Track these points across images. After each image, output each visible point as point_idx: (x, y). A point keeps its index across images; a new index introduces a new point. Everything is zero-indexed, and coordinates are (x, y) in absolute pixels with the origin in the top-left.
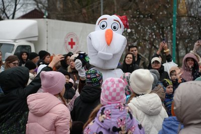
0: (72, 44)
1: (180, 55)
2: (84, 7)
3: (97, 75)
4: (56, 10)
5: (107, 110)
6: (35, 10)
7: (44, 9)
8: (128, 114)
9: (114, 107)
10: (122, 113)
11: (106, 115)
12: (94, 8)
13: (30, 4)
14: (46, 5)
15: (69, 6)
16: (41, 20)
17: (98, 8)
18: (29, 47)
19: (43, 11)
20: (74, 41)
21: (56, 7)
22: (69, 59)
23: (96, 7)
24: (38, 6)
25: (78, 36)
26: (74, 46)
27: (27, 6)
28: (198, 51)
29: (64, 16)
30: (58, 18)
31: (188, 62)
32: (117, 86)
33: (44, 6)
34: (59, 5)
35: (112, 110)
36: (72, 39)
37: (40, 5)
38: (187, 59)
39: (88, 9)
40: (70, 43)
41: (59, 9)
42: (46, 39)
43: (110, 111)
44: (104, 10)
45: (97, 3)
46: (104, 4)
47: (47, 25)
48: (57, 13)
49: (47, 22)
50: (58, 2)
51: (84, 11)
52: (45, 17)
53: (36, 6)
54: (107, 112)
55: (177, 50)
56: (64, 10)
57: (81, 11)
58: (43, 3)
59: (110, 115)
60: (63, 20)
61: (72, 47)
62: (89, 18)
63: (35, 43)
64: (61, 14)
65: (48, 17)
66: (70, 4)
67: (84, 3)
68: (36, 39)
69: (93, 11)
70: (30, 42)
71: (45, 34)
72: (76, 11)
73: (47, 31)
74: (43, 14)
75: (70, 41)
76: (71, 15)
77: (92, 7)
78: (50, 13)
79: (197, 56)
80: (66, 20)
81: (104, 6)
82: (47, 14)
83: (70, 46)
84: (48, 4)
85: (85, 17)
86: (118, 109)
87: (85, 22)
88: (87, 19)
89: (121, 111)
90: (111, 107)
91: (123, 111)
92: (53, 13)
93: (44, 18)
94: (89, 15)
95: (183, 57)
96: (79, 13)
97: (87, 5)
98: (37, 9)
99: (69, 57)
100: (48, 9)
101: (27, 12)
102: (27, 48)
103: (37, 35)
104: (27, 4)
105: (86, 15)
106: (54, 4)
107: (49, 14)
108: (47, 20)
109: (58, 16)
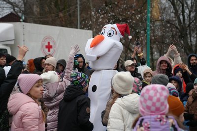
0: (49, 47)
1: (154, 58)
2: (61, 11)
3: (78, 78)
4: (33, 13)
5: (146, 123)
6: (12, 14)
7: (20, 12)
8: (171, 128)
9: (154, 120)
10: (163, 127)
11: (145, 128)
12: (71, 12)
13: (6, 8)
14: (23, 9)
15: (46, 10)
16: (18, 23)
17: (74, 12)
18: (6, 50)
19: (20, 14)
20: (51, 44)
21: (33, 10)
22: (44, 62)
23: (73, 11)
24: (14, 10)
25: (55, 39)
26: (51, 50)
27: (3, 10)
28: (171, 55)
29: (41, 20)
30: (35, 22)
31: (162, 65)
32: (161, 95)
33: (20, 10)
34: (36, 9)
35: (152, 123)
36: (49, 43)
37: (16, 8)
38: (161, 62)
39: (65, 13)
40: (47, 47)
41: (36, 13)
42: (23, 42)
43: (149, 123)
44: (80, 14)
45: (74, 7)
46: (80, 8)
47: (24, 28)
48: (34, 17)
49: (24, 25)
50: (35, 6)
51: (61, 15)
52: (21, 20)
53: (12, 10)
54: (146, 124)
55: (152, 54)
56: (41, 14)
57: (58, 15)
58: (19, 6)
59: (149, 128)
60: (40, 24)
61: (49, 51)
62: (66, 22)
63: (11, 46)
64: (39, 18)
65: (25, 21)
66: (47, 8)
67: (61, 7)
68: (12, 43)
69: (70, 15)
70: (7, 45)
71: (22, 38)
72: (53, 15)
73: (24, 35)
74: (20, 18)
75: (47, 44)
76: (48, 19)
77: (69, 11)
78: (27, 17)
79: (169, 59)
80: (43, 24)
81: (80, 10)
82: (23, 18)
83: (47, 50)
84: (24, 8)
85: (62, 20)
86: (159, 122)
87: (62, 26)
88: (64, 23)
89: (162, 125)
90: (150, 118)
91: (165, 124)
92: (30, 17)
93: (20, 22)
94: (66, 18)
95: (158, 59)
96: (56, 17)
97: (64, 9)
98: (14, 12)
99: (44, 60)
100: (24, 13)
101: (3, 16)
102: (3, 52)
103: (14, 38)
104: (3, 7)
105: (63, 19)
106: (31, 8)
107: (25, 18)
108: (23, 23)
109: (35, 19)
